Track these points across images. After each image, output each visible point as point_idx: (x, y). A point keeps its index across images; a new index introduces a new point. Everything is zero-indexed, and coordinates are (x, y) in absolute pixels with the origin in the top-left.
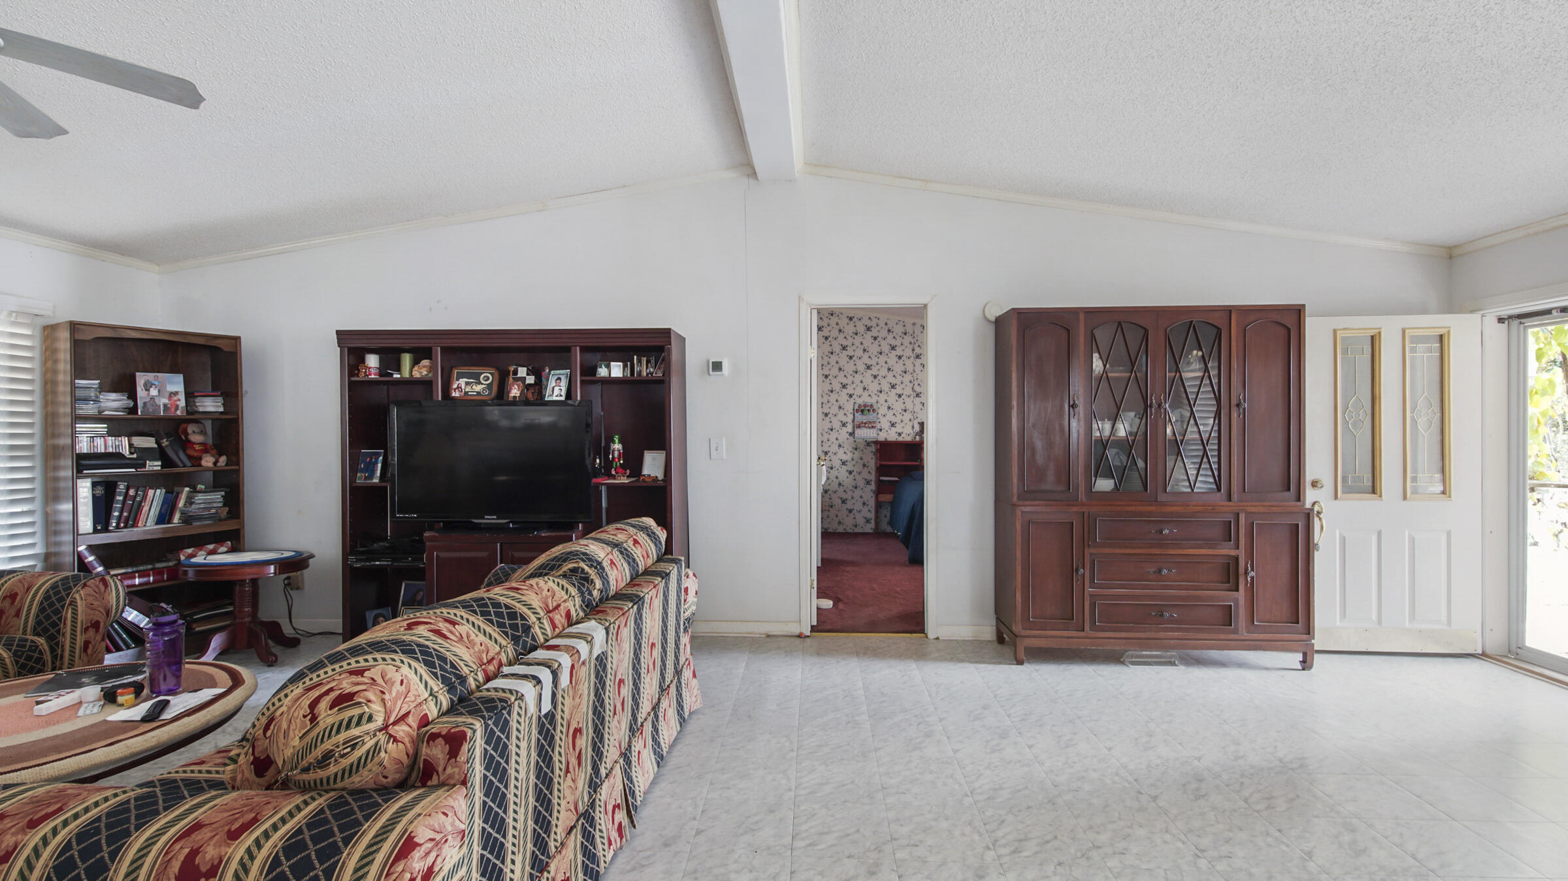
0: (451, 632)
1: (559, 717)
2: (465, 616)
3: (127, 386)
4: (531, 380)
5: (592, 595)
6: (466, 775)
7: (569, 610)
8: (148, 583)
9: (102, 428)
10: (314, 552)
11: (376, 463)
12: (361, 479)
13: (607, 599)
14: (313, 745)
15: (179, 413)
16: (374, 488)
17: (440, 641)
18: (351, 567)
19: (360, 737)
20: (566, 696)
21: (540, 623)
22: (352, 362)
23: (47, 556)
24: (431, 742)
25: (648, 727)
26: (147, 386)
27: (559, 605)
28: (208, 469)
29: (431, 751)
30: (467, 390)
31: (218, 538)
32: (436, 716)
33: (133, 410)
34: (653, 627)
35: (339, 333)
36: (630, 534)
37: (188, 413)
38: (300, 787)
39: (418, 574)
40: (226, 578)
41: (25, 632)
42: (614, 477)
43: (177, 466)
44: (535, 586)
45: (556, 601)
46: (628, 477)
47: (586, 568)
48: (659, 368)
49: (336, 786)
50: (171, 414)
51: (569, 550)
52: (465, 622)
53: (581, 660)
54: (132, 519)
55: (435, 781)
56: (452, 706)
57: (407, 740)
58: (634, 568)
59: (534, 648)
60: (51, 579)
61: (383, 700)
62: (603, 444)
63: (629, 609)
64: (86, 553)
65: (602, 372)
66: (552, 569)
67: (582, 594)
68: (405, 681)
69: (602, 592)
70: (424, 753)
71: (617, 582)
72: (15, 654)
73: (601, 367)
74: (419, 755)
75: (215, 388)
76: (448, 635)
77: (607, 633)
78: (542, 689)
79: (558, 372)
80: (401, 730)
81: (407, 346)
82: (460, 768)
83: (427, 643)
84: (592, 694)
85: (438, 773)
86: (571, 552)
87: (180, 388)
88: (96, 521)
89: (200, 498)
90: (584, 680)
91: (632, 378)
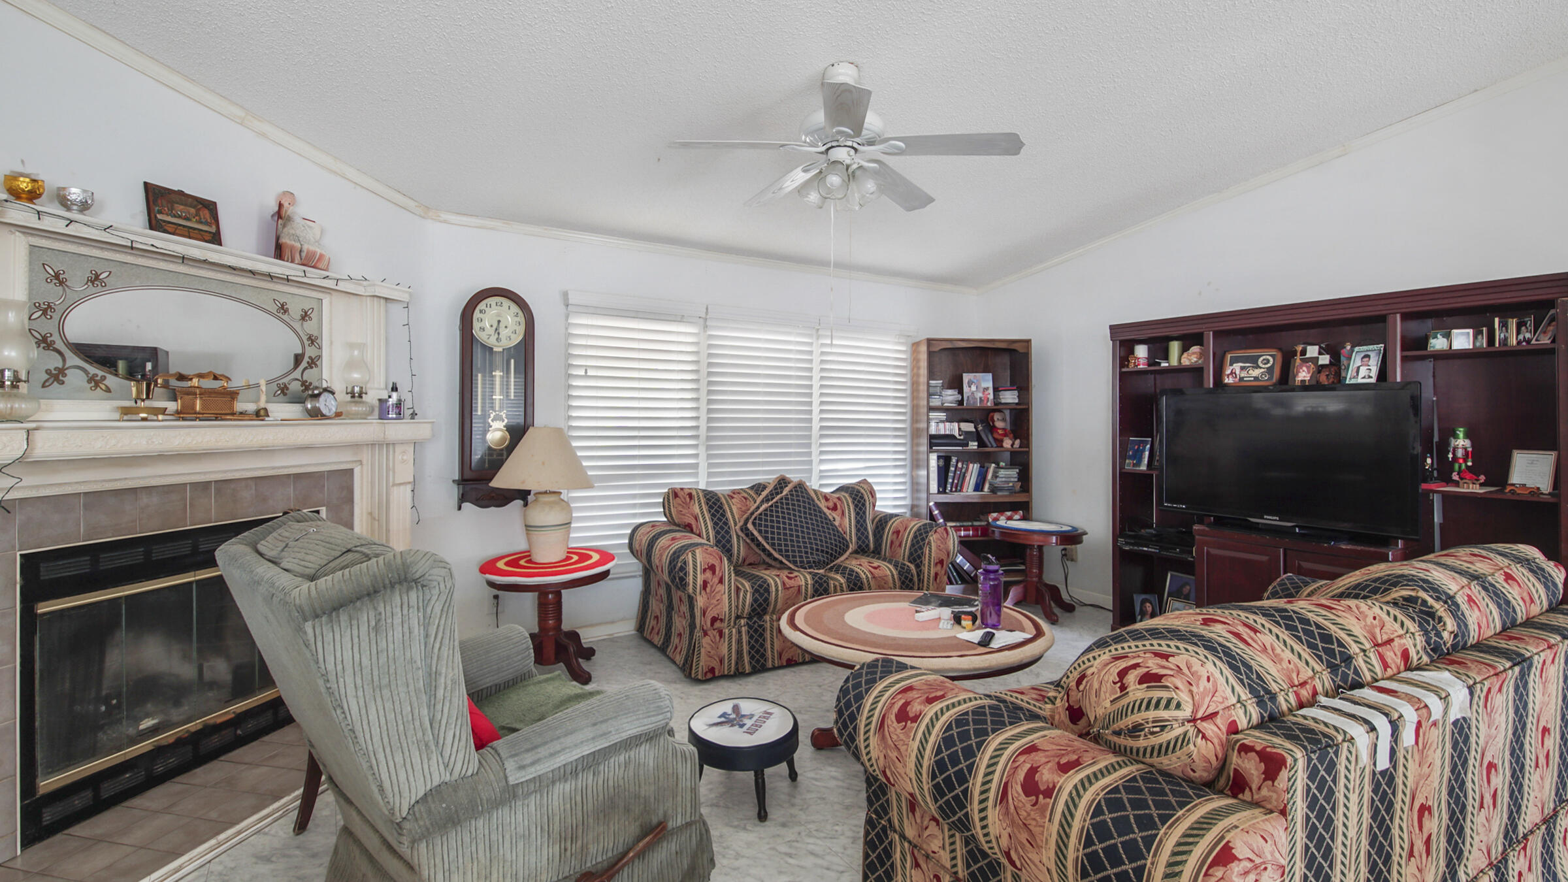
0: (1252, 639)
1: (1400, 783)
2: (1267, 625)
3: (956, 384)
4: (1325, 360)
5: (1442, 638)
6: (1285, 806)
7: (1407, 649)
8: (968, 536)
9: (942, 416)
10: (1087, 530)
11: (1144, 451)
12: (1129, 465)
13: (1464, 648)
14: (1123, 713)
15: (989, 404)
16: (1142, 475)
17: (1242, 645)
18: (1121, 549)
19: (1168, 721)
20: (1409, 757)
21: (1365, 655)
22: (1122, 354)
23: (913, 507)
24: (1243, 753)
25: (1535, 844)
26: (970, 384)
27: (1392, 640)
28: (1007, 450)
29: (1243, 761)
30: (1242, 375)
31: (1014, 507)
32: (1246, 727)
33: (961, 402)
34: (1545, 704)
35: (1112, 327)
36: (1497, 565)
37: (996, 404)
38: (1110, 747)
39: (1187, 567)
40: (1021, 541)
41: (904, 559)
42: (1457, 484)
43: (986, 446)
44: (1354, 609)
45: (1386, 633)
46: (1481, 485)
47: (1430, 601)
48: (1545, 332)
49: (1144, 760)
50: (984, 405)
51: (1400, 572)
52: (1267, 632)
53: (1431, 720)
54: (959, 487)
55: (1247, 796)
56: (1262, 722)
57: (1216, 741)
58: (1507, 614)
59: (1359, 685)
60: (915, 525)
61: (1191, 691)
62: (1436, 439)
63: (1505, 670)
64: (934, 508)
65: (1438, 343)
66: (1375, 591)
67: (1426, 633)
68: (1211, 679)
69: (1456, 636)
70: (1234, 762)
71: (1480, 627)
72: (899, 572)
73: (1436, 337)
74: (1228, 763)
75: (1013, 383)
76: (1250, 641)
77: (1471, 694)
78: (1377, 738)
79: (1365, 348)
80: (1208, 727)
81: (1175, 334)
82: (1279, 795)
83: (1228, 644)
84: (1447, 769)
85: (1251, 789)
86: (1402, 576)
87: (990, 384)
88: (939, 486)
89: (1002, 473)
90: (1435, 745)
91: (1491, 349)
